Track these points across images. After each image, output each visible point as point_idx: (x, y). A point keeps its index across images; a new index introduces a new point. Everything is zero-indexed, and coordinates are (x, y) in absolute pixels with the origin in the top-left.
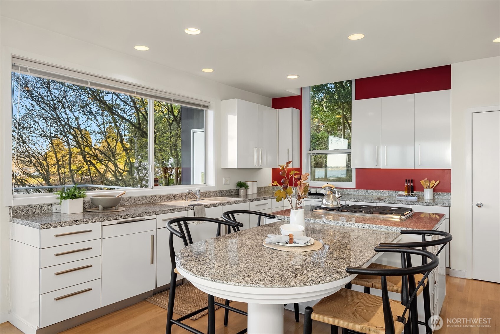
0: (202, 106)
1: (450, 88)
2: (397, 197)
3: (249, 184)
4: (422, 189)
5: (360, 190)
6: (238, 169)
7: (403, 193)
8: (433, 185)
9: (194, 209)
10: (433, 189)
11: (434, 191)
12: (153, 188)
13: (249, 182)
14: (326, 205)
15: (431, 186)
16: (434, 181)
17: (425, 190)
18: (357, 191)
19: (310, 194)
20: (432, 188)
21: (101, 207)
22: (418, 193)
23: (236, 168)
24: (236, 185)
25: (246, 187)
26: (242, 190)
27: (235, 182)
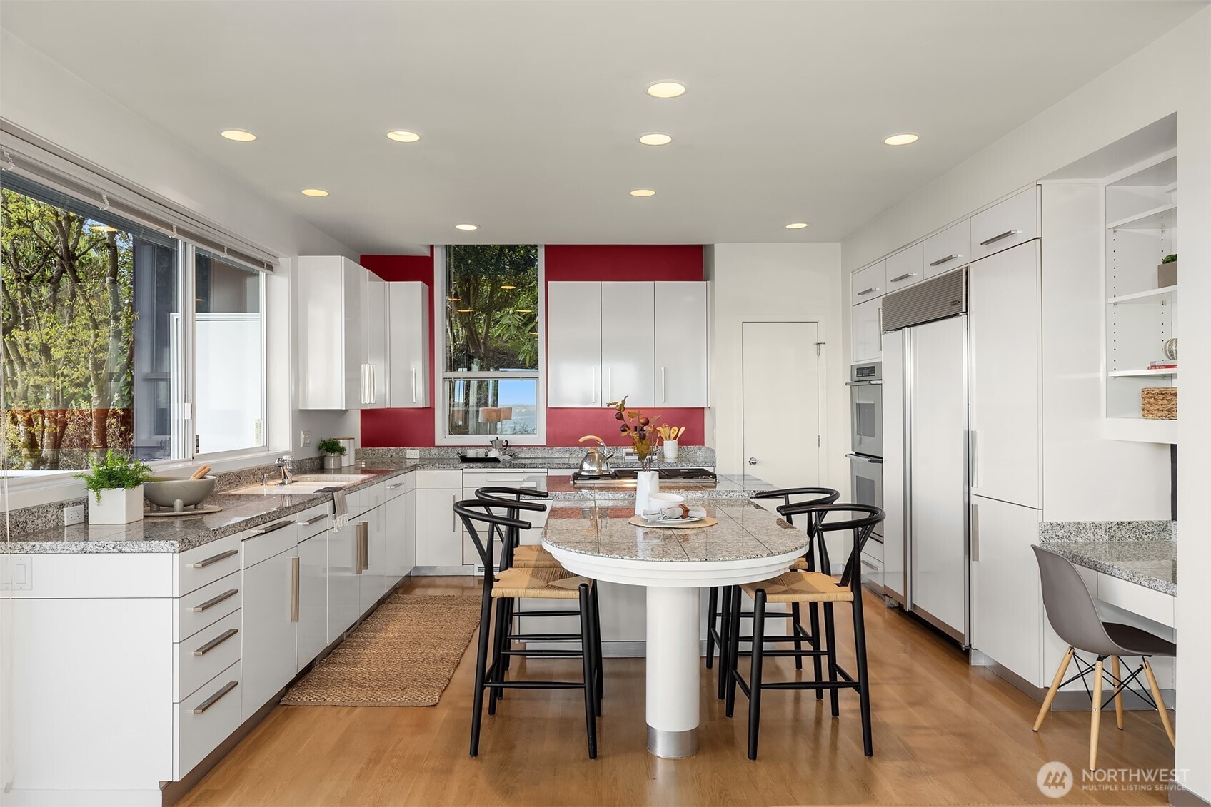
0: (226, 249)
2: (626, 457)
3: (342, 443)
4: (659, 442)
5: (554, 448)
7: (630, 450)
8: (675, 435)
9: (333, 499)
10: (676, 441)
11: (679, 445)
12: (193, 458)
13: (343, 439)
14: (589, 471)
15: (673, 435)
16: (676, 428)
17: (665, 442)
18: (548, 450)
19: (465, 459)
20: (675, 439)
21: (178, 503)
22: (656, 449)
24: (320, 448)
25: (341, 451)
26: (332, 462)
27: (316, 441)
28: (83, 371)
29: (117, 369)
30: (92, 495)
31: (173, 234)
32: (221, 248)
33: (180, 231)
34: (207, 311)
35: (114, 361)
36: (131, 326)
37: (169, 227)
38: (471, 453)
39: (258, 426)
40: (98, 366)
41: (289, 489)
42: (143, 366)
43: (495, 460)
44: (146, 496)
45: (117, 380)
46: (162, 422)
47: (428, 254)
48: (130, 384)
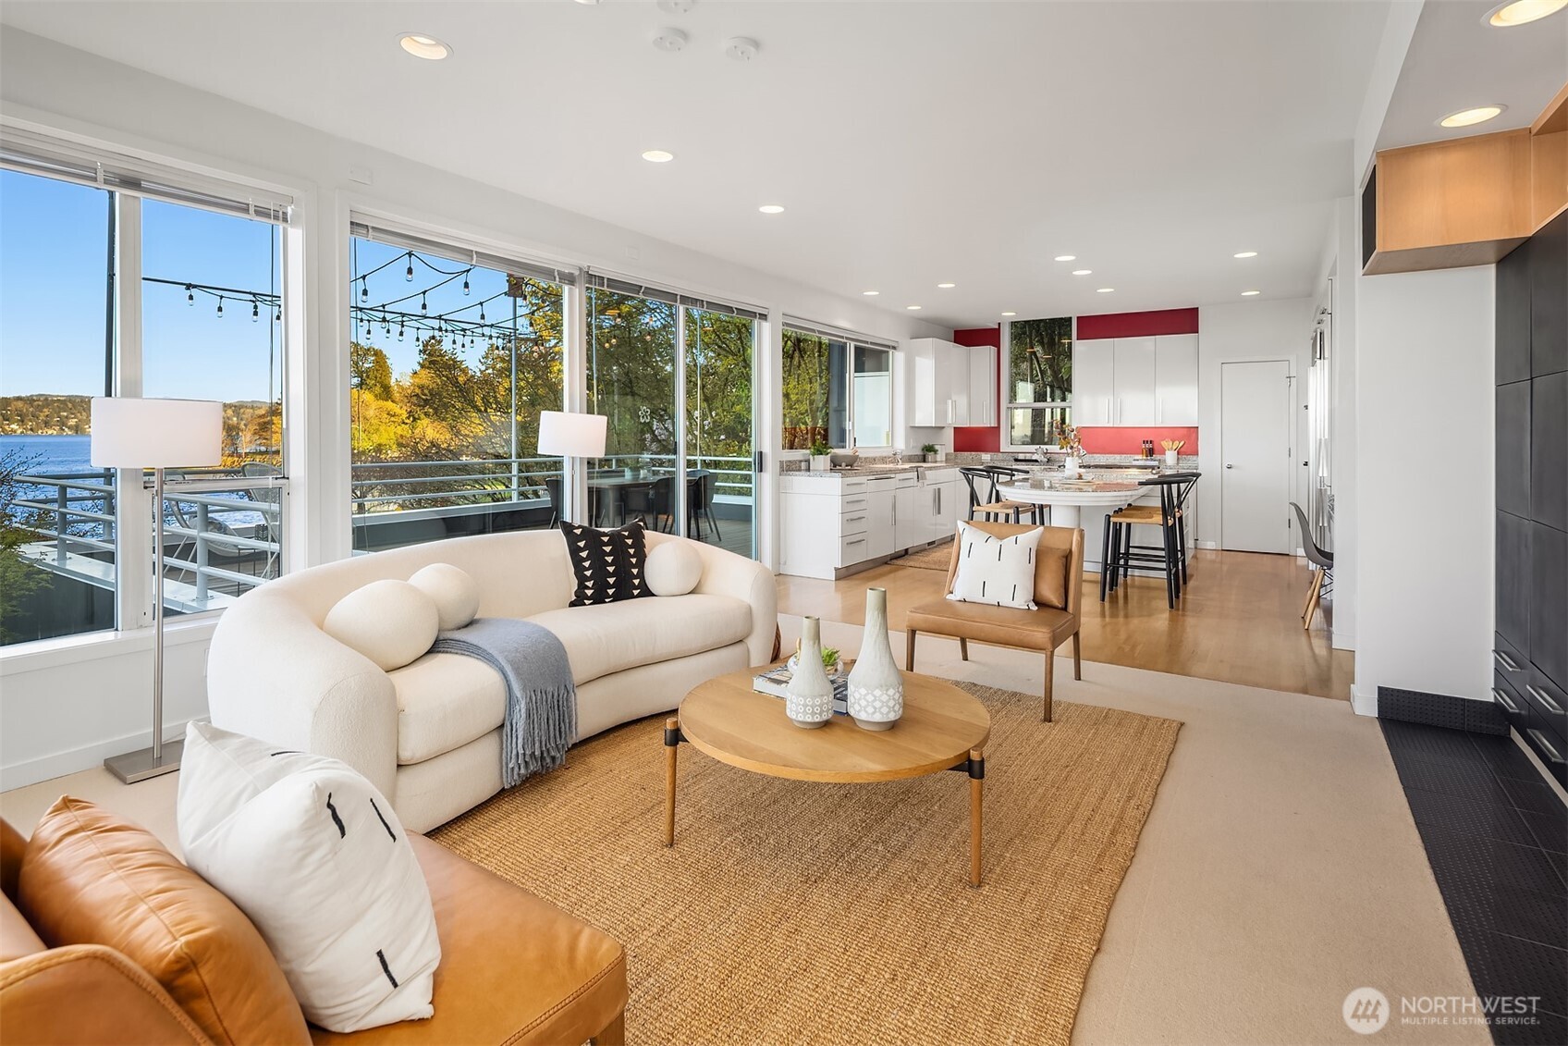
1: (1196, 331)
2: (1133, 462)
3: (937, 447)
4: (1163, 452)
6: (935, 427)
7: (1140, 457)
8: (1176, 447)
9: (917, 471)
10: (1176, 451)
11: (1178, 453)
13: (940, 445)
15: (1174, 448)
16: (1176, 442)
17: (1167, 452)
19: (1016, 459)
21: (844, 463)
22: (1158, 457)
23: (932, 427)
24: (923, 450)
25: (936, 451)
26: (930, 456)
27: (921, 445)
28: (805, 407)
29: (821, 405)
30: (811, 457)
31: (845, 340)
32: (867, 342)
33: (847, 338)
34: (863, 371)
35: (819, 400)
36: (828, 380)
37: (842, 337)
38: (1021, 457)
39: (888, 435)
40: (811, 403)
41: (887, 466)
42: (834, 403)
43: (1036, 461)
44: (832, 461)
45: (821, 411)
46: (842, 433)
47: (997, 327)
48: (827, 414)
